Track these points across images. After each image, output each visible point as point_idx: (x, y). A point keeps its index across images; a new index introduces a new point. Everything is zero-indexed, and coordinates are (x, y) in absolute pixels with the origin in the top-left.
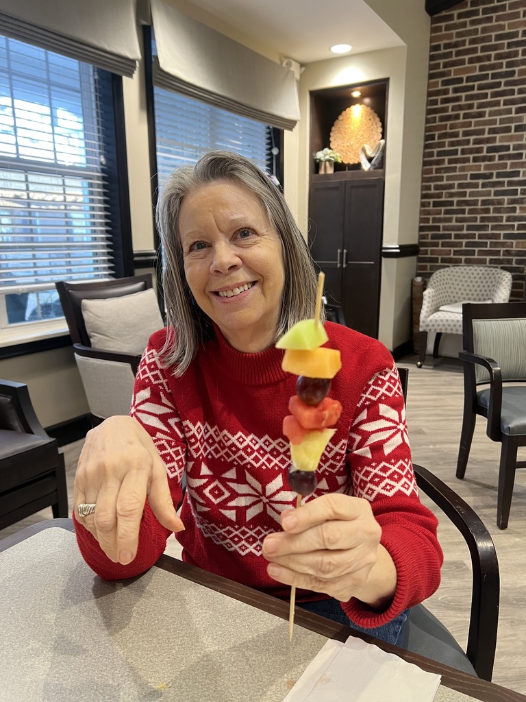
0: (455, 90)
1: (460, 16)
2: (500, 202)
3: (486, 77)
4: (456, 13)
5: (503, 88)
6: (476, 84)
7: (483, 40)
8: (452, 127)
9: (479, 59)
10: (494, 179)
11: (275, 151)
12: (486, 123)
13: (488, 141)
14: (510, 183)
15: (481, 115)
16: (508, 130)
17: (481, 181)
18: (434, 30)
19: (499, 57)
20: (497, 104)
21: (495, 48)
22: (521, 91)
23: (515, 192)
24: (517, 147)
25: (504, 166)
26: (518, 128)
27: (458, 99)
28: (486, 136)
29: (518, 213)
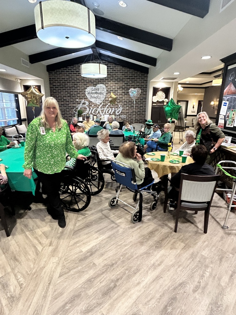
1: (54, 73)
2: (67, 110)
3: (60, 86)
4: (53, 72)
5: (64, 88)
7: (59, 79)
9: (59, 82)
10: (65, 105)
11: (17, 98)
12: (62, 95)
13: (63, 98)
14: (68, 106)
15: (61, 93)
16: (66, 96)
17: (63, 106)
18: (49, 75)
19: (62, 82)
20: (63, 91)
21: (62, 81)
22: (67, 89)
23: (69, 108)
24: (68, 100)
25: (66, 103)
26: (68, 96)
27: (56, 89)
28: (62, 97)
29: (70, 112)
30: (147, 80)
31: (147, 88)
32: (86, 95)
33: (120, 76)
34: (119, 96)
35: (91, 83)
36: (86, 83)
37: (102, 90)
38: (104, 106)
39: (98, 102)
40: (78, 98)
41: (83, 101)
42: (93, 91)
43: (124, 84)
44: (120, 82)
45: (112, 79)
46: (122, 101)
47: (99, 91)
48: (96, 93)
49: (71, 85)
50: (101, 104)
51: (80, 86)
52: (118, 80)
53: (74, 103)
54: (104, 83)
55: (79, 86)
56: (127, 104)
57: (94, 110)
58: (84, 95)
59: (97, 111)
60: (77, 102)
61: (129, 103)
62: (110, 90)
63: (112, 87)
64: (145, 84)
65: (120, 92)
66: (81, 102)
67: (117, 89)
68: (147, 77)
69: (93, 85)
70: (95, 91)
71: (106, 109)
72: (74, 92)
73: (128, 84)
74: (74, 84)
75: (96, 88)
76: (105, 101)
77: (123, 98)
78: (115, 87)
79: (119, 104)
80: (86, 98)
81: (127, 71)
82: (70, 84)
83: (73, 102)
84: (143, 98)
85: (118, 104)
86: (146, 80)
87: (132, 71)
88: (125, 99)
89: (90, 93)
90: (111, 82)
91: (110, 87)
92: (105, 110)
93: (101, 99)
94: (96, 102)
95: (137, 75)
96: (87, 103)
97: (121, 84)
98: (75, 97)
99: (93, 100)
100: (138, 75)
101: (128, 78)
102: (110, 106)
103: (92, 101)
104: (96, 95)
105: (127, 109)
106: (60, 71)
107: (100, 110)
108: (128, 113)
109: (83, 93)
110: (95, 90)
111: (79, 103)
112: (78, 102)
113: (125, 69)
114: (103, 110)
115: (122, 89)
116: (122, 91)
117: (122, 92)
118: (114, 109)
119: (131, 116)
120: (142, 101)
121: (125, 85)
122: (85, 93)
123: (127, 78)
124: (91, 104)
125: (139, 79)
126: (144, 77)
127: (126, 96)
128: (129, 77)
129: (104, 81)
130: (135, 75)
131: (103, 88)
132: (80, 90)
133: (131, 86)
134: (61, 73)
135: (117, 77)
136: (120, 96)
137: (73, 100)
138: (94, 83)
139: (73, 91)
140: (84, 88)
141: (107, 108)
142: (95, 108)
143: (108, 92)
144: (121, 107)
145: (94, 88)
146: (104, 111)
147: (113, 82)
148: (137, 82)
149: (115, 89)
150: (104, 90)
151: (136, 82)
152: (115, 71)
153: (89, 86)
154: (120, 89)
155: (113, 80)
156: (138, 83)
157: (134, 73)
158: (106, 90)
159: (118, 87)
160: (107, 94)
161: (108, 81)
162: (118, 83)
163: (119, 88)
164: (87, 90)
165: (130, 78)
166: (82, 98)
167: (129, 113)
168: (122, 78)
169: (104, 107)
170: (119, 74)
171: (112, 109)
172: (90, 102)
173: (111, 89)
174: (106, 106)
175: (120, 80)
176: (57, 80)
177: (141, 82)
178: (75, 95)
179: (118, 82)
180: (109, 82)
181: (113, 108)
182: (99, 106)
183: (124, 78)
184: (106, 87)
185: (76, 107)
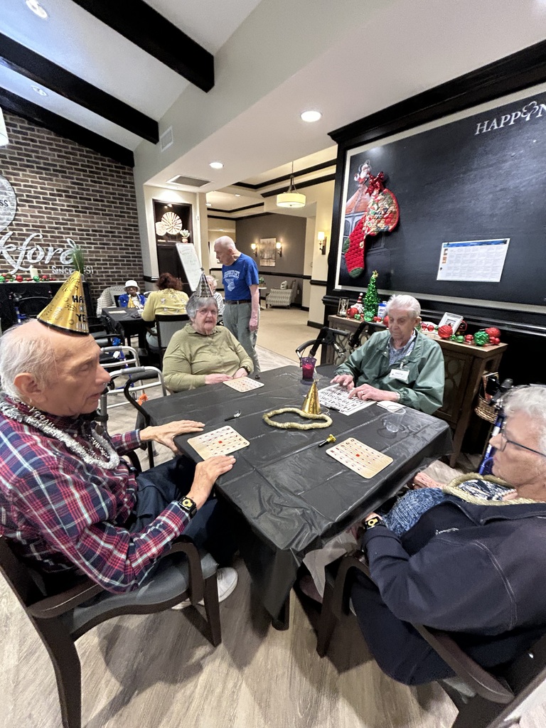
30: (133, 184)
31: (135, 200)
33: (53, 160)
34: (60, 214)
38: (16, 240)
43: (70, 184)
44: (56, 176)
45: (26, 163)
46: (74, 229)
52: (48, 169)
56: (89, 239)
61: (95, 235)
62: (28, 196)
63: (31, 187)
64: (131, 192)
65: (63, 205)
67: (51, 194)
68: (132, 174)
71: (24, 247)
73: (82, 185)
76: (17, 225)
77: (76, 222)
78: (42, 188)
79: (66, 238)
81: (72, 149)
84: (129, 225)
85: (62, 237)
86: (129, 183)
88: (80, 225)
90: (24, 170)
91: (25, 186)
92: (24, 252)
95: (103, 165)
97: (60, 183)
100: (108, 166)
101: (81, 170)
102: (39, 240)
105: (93, 249)
107: (4, 252)
108: (96, 260)
113: (64, 142)
114: (17, 252)
115: (66, 196)
116: (68, 201)
117: (68, 206)
118: (51, 249)
119: (105, 268)
120: (128, 232)
121: (74, 188)
123: (76, 169)
125: (113, 176)
126: (124, 173)
127: (84, 217)
128: (82, 166)
130: (97, 164)
133: (93, 191)
135: (42, 161)
136: (65, 215)
141: (28, 245)
143: (21, 200)
144: (72, 244)
147: (32, 172)
148: (108, 184)
149: (45, 194)
151: (105, 183)
152: (32, 140)
154: (61, 196)
155: (32, 167)
157: (95, 158)
159: (52, 190)
160: (18, 205)
161: (14, 169)
162: (51, 180)
163: (55, 192)
165: (85, 171)
167: (99, 260)
168: (61, 166)
169: (16, 244)
170: (49, 154)
171: (47, 250)
173: (30, 191)
174: (24, 240)
175: (54, 170)
177: (118, 185)
179: (51, 175)
180: (20, 172)
181: (48, 245)
183: (67, 168)
184: (12, 184)
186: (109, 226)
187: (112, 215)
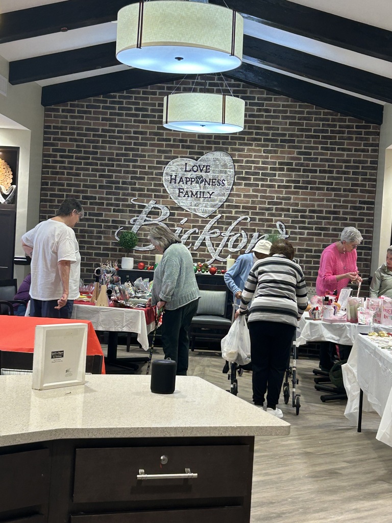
0: (61, 156)
1: (63, 111)
2: (92, 232)
3: (80, 152)
4: (61, 108)
5: (90, 161)
6: (75, 155)
7: (78, 129)
8: (60, 179)
9: (76, 140)
10: (88, 217)
12: (81, 180)
13: (83, 192)
14: (98, 221)
15: (78, 175)
16: (95, 187)
18: (46, 116)
19: (88, 141)
20: (88, 170)
21: (85, 135)
22: (101, 165)
23: (100, 226)
24: (100, 198)
25: (94, 209)
26: (101, 187)
27: (63, 162)
28: (82, 188)
29: (103, 240)
30: (377, 145)
31: (376, 169)
32: (162, 185)
33: (284, 129)
34: (276, 192)
35: (183, 147)
36: (167, 146)
37: (221, 172)
38: (223, 224)
39: (203, 209)
40: (134, 195)
41: (151, 204)
42: (189, 175)
43: (295, 155)
44: (283, 147)
45: (254, 136)
46: (288, 210)
47: (210, 175)
48: (199, 180)
49: (115, 152)
50: (211, 217)
51: (147, 154)
52: (276, 141)
53: (119, 211)
54: (227, 149)
55: (144, 156)
56: (304, 222)
57: (185, 236)
58: (155, 185)
59: (196, 238)
60: (128, 206)
61: (312, 217)
62: (247, 173)
63: (253, 162)
64: (371, 157)
65: (282, 181)
66: (144, 207)
67: (272, 169)
68: (378, 134)
69: (191, 153)
70: (194, 175)
71: (228, 233)
72: (122, 174)
73: (310, 154)
74: (126, 149)
75: (198, 163)
76: (228, 206)
77: (292, 201)
78: (263, 163)
79: (276, 221)
80: (162, 196)
81: (308, 113)
82: (110, 148)
83: (118, 205)
84: (361, 202)
85: (272, 220)
86: (372, 145)
87: (325, 114)
88: (297, 205)
89: (178, 180)
90: (251, 145)
91: (247, 162)
92: (226, 239)
93: (214, 200)
94: (195, 210)
95: (340, 126)
96: (165, 212)
98: (127, 189)
99: (184, 203)
100: (348, 127)
101: (312, 137)
102: (245, 224)
103: (181, 204)
104: (196, 188)
105: (305, 236)
106: (82, 106)
107: (207, 237)
108: (307, 251)
109: (153, 179)
110: (195, 169)
111: (135, 212)
112: (133, 206)
113: (300, 107)
114: (219, 238)
115: (288, 170)
116: (290, 176)
117: (288, 181)
118: (256, 234)
120: (358, 212)
121: (300, 159)
122: (160, 180)
123: (307, 136)
124: (179, 215)
125: (351, 139)
126: (366, 133)
127: (303, 194)
128: (315, 131)
129: (230, 144)
130: (335, 126)
131: (225, 166)
132: (144, 167)
133: (322, 160)
134: (85, 112)
135: (271, 132)
136: (281, 192)
137: (117, 199)
138: (192, 147)
139: (120, 171)
140: (158, 162)
141: (232, 230)
142: (191, 231)
143: (239, 178)
144: (282, 229)
145: (191, 162)
146: (221, 240)
147: (258, 145)
148: (343, 150)
149: (266, 169)
150: (226, 172)
151: (339, 149)
152: (267, 111)
153: (177, 157)
154: (282, 170)
155: (260, 140)
156: (345, 153)
157: (333, 120)
158: (232, 170)
159: (275, 163)
160: (234, 184)
161: (241, 144)
162: (276, 152)
163: (277, 166)
164: (167, 169)
165: (318, 137)
166: (150, 196)
167: (311, 251)
168: (291, 135)
169: (221, 229)
170: (281, 123)
171: (251, 236)
172: (175, 208)
173: (250, 168)
174: (230, 224)
175: (282, 141)
176: (69, 134)
177: (356, 150)
178: (124, 183)
179: (277, 146)
180: (246, 148)
181: (254, 231)
182: (207, 222)
183: (298, 136)
184: (234, 161)
185: (124, 222)
186: (333, 204)
187: (339, 190)
